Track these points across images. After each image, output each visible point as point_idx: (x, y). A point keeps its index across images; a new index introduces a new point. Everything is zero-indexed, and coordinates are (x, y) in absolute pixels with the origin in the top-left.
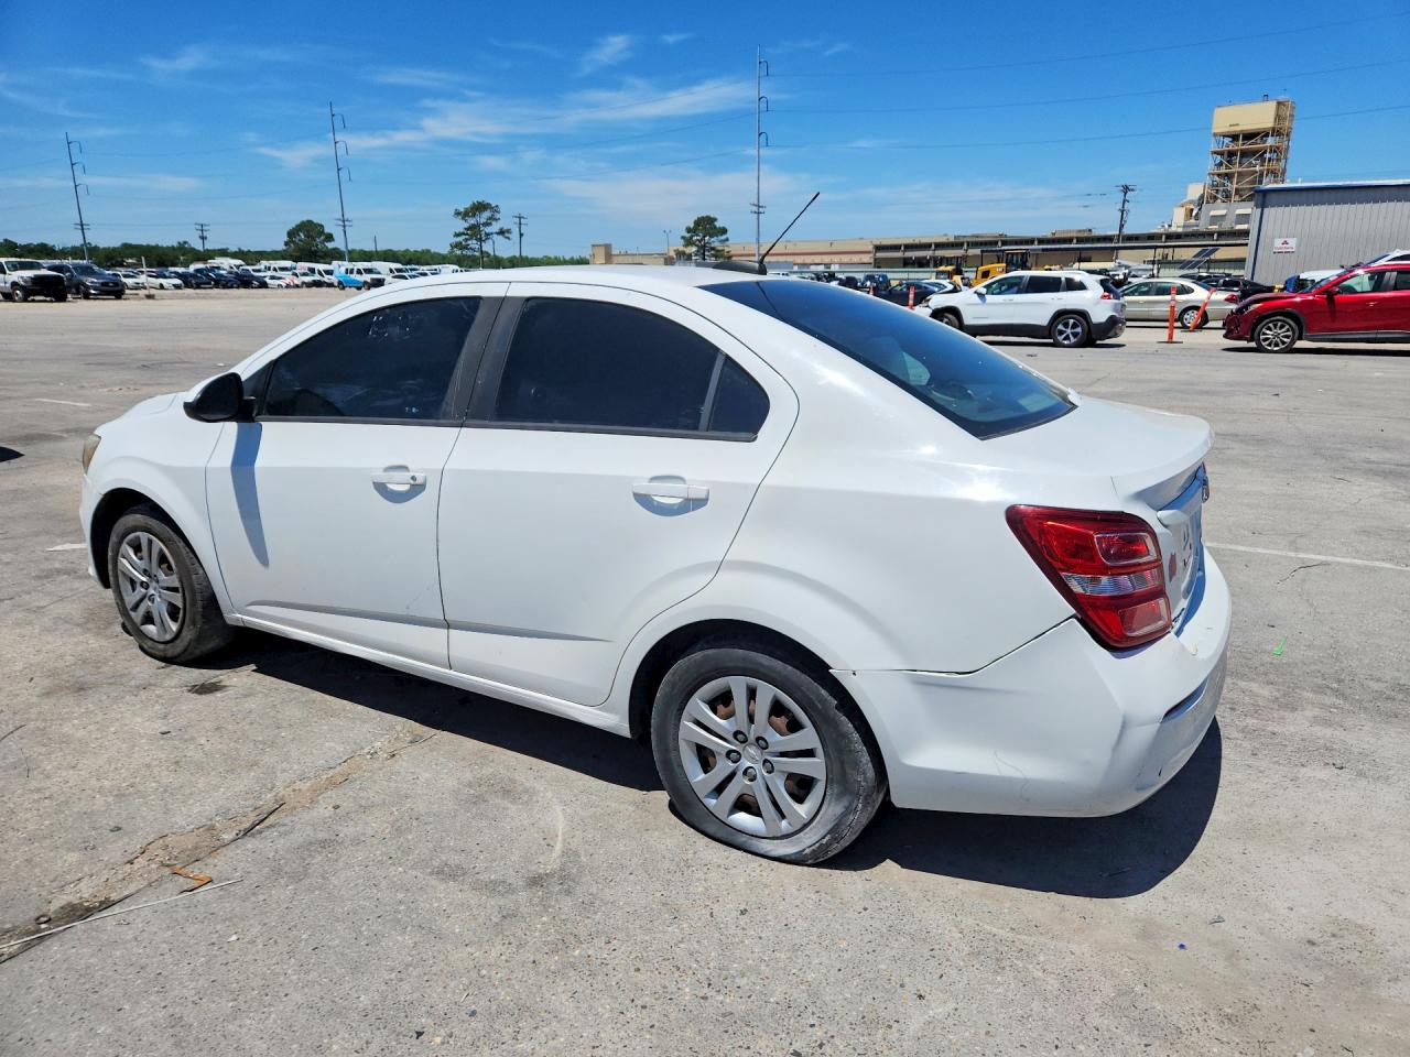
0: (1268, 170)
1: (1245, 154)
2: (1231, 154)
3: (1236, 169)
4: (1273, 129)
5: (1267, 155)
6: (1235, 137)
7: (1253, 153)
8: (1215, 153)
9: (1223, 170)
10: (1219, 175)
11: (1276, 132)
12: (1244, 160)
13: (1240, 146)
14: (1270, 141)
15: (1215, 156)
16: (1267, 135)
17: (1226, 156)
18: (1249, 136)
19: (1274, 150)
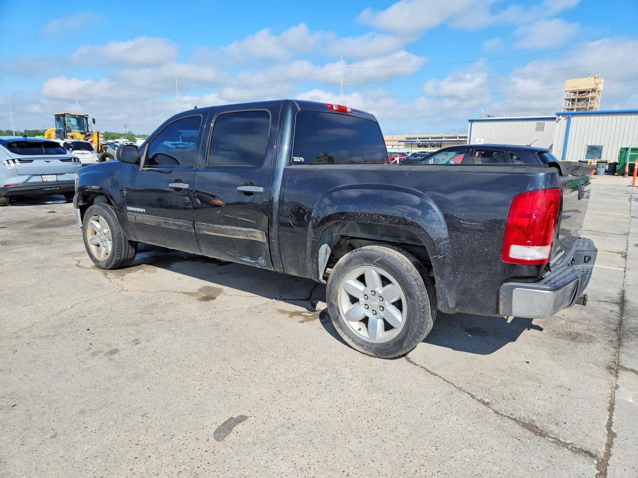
0: (590, 107)
1: (579, 100)
2: (573, 100)
3: (575, 107)
4: (592, 89)
5: (590, 101)
6: (575, 92)
7: (584, 99)
8: (566, 99)
9: (570, 107)
10: (568, 109)
11: (594, 90)
12: (579, 104)
13: (577, 96)
14: (590, 95)
15: (566, 101)
16: (589, 92)
17: (571, 100)
18: (581, 92)
19: (593, 98)
